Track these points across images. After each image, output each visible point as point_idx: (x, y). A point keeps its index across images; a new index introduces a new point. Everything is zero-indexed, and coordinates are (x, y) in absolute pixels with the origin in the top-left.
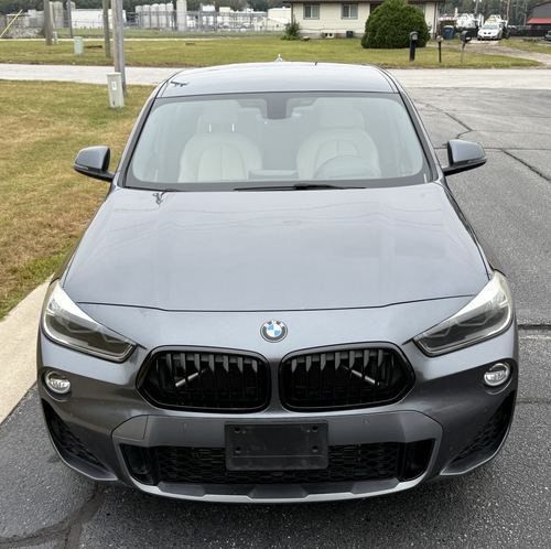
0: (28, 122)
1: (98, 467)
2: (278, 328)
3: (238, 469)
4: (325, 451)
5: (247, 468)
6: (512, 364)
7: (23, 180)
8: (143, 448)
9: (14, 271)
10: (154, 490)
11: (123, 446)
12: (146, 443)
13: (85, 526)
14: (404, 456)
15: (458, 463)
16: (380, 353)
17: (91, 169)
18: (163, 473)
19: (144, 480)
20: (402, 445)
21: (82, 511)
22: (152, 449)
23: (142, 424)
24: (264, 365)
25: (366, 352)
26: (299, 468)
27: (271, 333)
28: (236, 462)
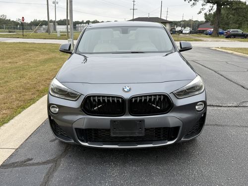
0: (43, 53)
1: (68, 138)
2: (128, 88)
3: (115, 136)
4: (144, 130)
5: (117, 135)
6: (205, 102)
7: (41, 68)
8: (83, 130)
9: (38, 91)
10: (86, 144)
11: (76, 129)
12: (84, 127)
13: (62, 159)
14: (170, 132)
15: (187, 136)
16: (162, 97)
17: (65, 50)
18: (89, 139)
19: (83, 141)
20: (169, 128)
21: (61, 155)
22: (86, 130)
23: (82, 120)
25: (157, 96)
26: (135, 136)
27: (126, 90)
28: (114, 134)
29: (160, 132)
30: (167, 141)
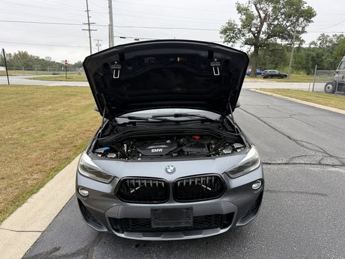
2: (172, 168)
3: (156, 227)
4: (192, 218)
5: (160, 226)
6: (262, 180)
9: (75, 146)
10: (122, 235)
11: (109, 218)
12: (118, 217)
13: (95, 248)
14: (223, 219)
16: (213, 178)
18: (126, 228)
19: (118, 232)
20: (222, 215)
21: (94, 242)
22: (121, 219)
23: (117, 209)
24: (167, 184)
25: (208, 178)
26: (181, 226)
27: (169, 171)
30: (219, 229)
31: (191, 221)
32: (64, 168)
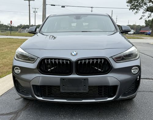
1: (27, 94)
2: (75, 53)
3: (63, 91)
5: (66, 91)
6: (139, 67)
8: (38, 86)
10: (41, 99)
12: (39, 84)
14: (110, 90)
16: (103, 60)
18: (43, 94)
19: (38, 96)
20: (109, 86)
22: (41, 86)
23: (38, 78)
25: (99, 59)
26: (80, 92)
27: (73, 54)
28: (63, 89)
29: (101, 90)
30: (107, 97)
31: (87, 88)
32: (5, 76)
